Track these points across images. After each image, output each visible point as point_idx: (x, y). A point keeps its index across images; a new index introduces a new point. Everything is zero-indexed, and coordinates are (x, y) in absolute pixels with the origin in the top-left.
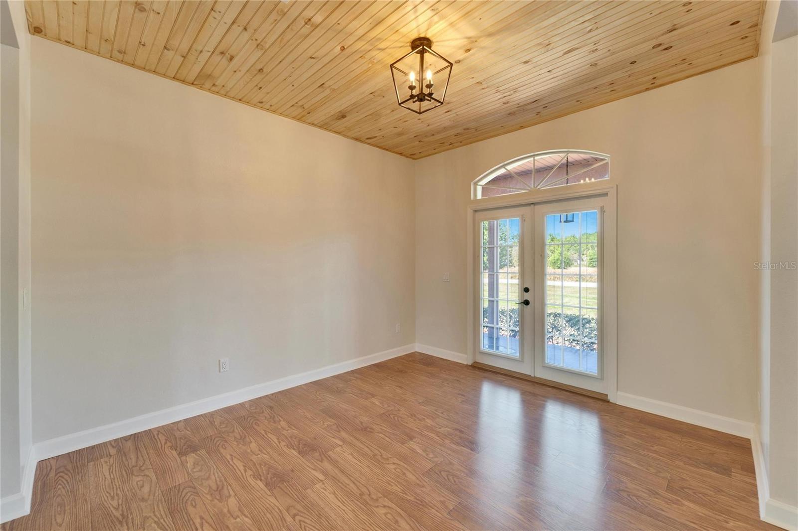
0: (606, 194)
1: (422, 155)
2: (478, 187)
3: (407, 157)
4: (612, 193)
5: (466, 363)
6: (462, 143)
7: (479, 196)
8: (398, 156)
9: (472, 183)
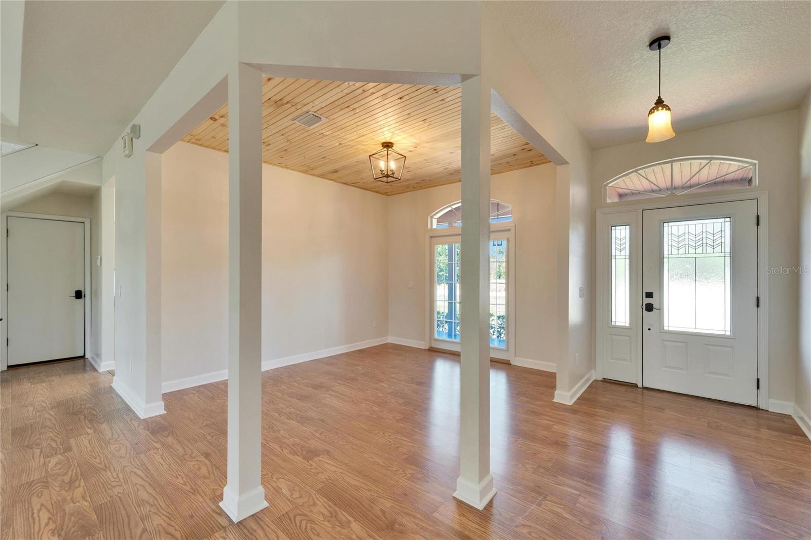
0: (510, 230)
1: (393, 193)
2: (434, 219)
3: (382, 194)
4: (513, 231)
5: (424, 348)
6: (421, 188)
7: (435, 226)
8: (376, 193)
9: (429, 217)
